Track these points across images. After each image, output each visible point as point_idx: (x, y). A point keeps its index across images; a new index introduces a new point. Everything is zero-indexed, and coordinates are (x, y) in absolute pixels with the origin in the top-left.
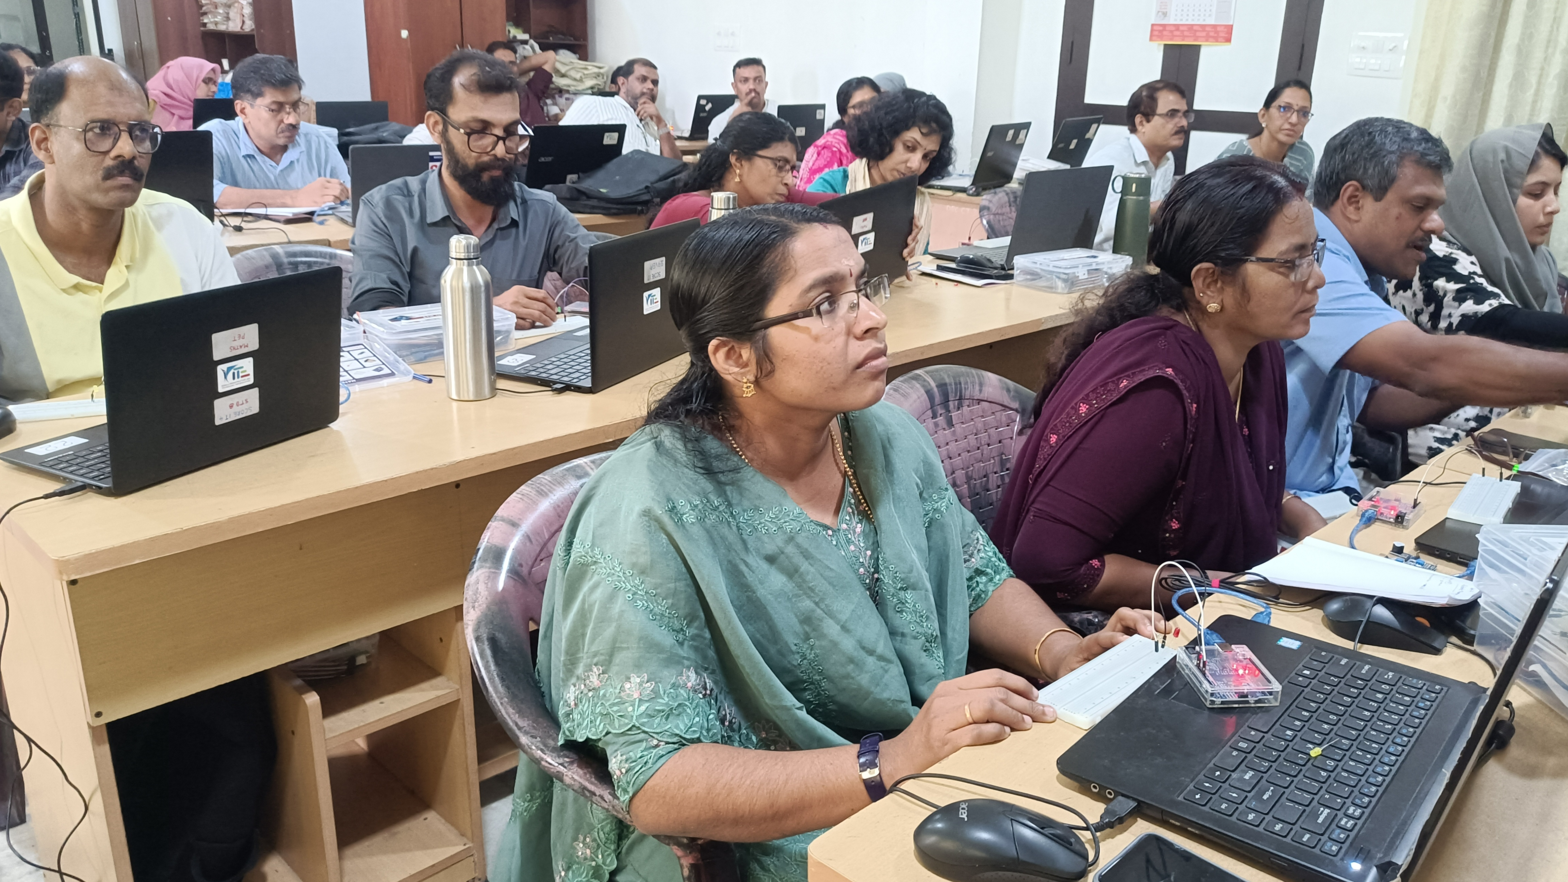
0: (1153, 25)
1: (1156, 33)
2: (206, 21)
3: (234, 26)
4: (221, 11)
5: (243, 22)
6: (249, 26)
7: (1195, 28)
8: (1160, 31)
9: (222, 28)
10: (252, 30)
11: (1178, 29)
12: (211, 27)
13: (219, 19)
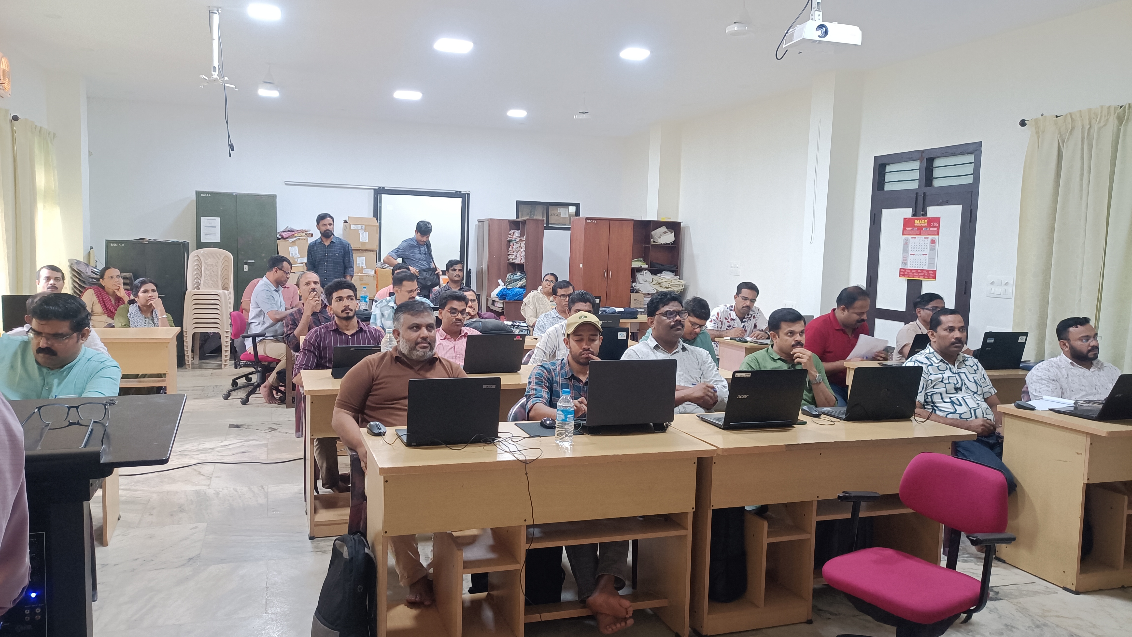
0: (900, 269)
1: (902, 273)
2: (509, 258)
3: (517, 261)
4: (514, 254)
5: (521, 259)
6: (523, 261)
7: (919, 271)
8: (903, 272)
9: (514, 261)
10: (524, 263)
11: (911, 272)
12: (511, 260)
13: (513, 257)
